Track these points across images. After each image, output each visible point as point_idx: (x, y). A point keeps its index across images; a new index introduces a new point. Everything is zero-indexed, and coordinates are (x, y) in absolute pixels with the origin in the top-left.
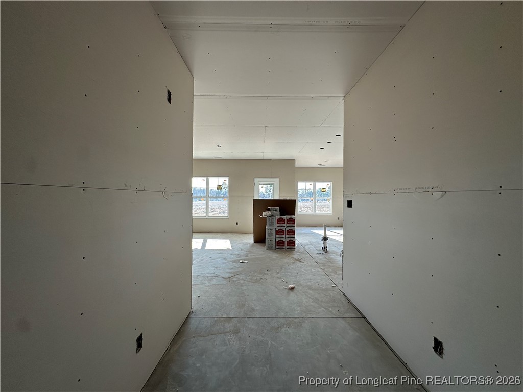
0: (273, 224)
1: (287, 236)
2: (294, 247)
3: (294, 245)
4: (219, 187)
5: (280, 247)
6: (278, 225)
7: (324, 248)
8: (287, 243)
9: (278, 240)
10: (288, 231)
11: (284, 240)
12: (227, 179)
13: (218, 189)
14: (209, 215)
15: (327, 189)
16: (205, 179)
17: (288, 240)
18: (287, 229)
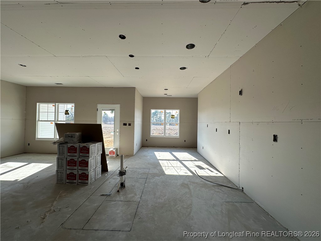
0: (64, 153)
1: (80, 168)
2: (86, 181)
3: (87, 179)
4: (67, 112)
5: (71, 181)
6: (69, 154)
7: (122, 185)
8: (80, 177)
9: (68, 172)
10: (80, 162)
11: (75, 172)
12: (74, 105)
13: (66, 114)
15: (176, 116)
17: (80, 172)
18: (80, 159)
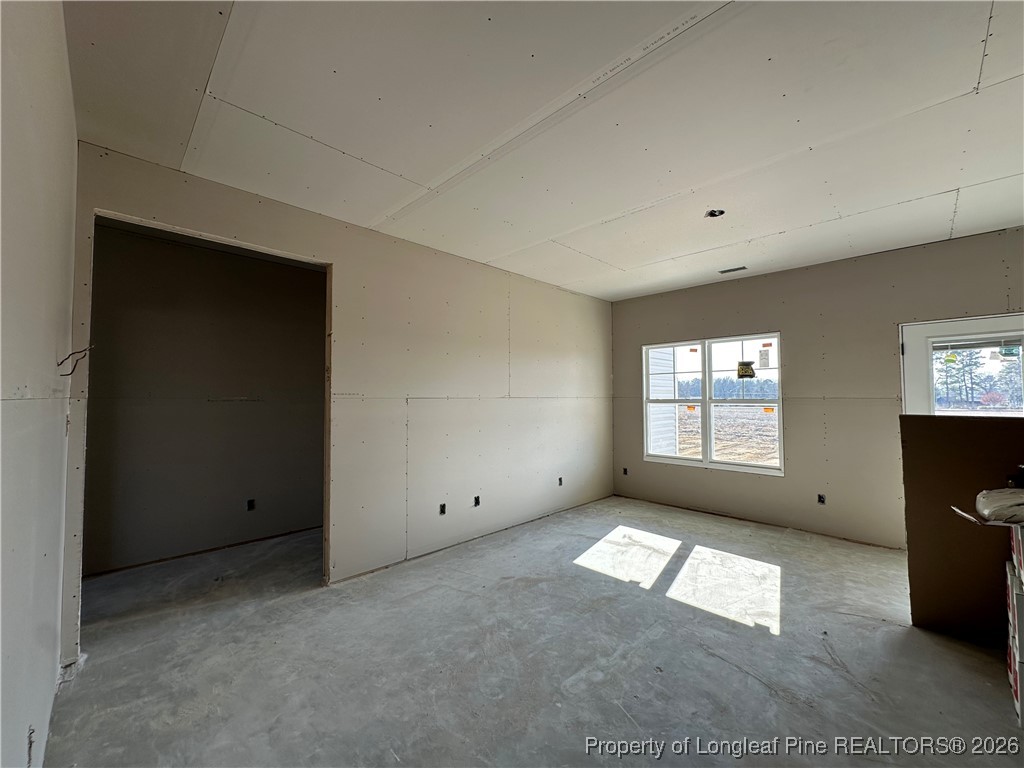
4: (746, 369)
12: (775, 341)
13: (741, 376)
14: (715, 458)
16: (699, 347)
